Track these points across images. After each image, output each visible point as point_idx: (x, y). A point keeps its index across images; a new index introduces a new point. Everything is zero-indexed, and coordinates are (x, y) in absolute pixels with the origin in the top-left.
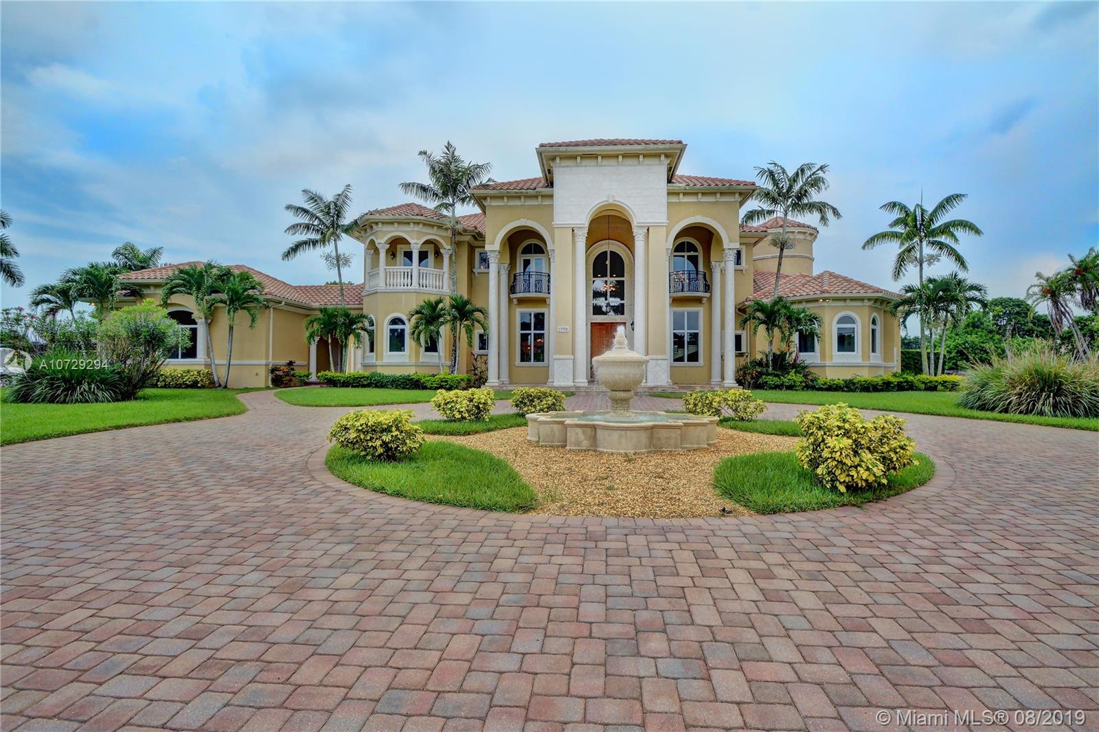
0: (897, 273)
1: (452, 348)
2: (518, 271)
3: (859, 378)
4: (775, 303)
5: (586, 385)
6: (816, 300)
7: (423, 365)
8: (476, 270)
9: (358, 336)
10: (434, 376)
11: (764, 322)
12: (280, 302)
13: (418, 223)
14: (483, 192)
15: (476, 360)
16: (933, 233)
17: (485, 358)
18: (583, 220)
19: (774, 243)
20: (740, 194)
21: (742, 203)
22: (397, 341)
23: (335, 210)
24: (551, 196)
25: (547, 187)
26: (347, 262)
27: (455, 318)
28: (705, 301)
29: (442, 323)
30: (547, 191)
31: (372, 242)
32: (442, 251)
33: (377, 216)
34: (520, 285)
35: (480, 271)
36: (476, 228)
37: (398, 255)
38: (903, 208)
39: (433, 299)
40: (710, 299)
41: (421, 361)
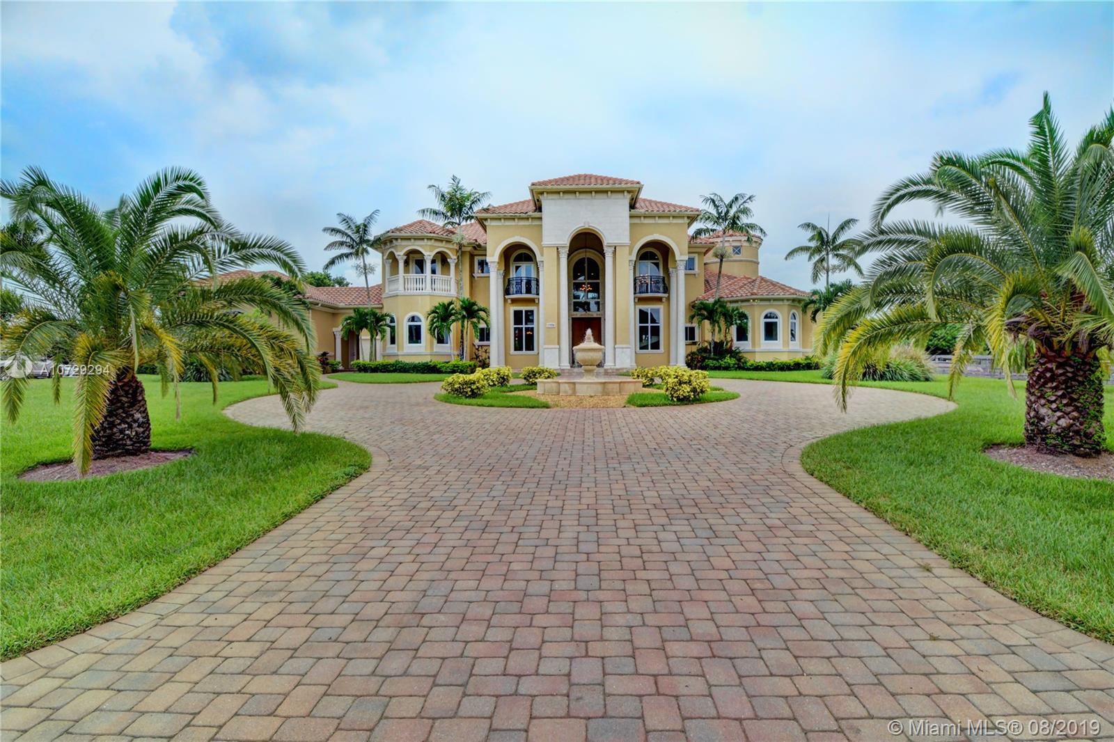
0: (815, 277)
1: (460, 340)
2: (511, 277)
3: (777, 361)
4: (716, 303)
5: (569, 368)
6: (748, 300)
7: (437, 354)
8: (476, 275)
9: (383, 332)
10: (447, 363)
11: (707, 318)
12: (317, 304)
13: (431, 239)
14: (484, 215)
15: (478, 349)
16: (836, 248)
17: (486, 348)
18: (566, 241)
19: (716, 256)
20: (688, 217)
21: (689, 225)
22: (415, 335)
23: (363, 229)
24: (540, 218)
25: (535, 211)
26: (372, 270)
27: (464, 317)
28: (664, 300)
29: (454, 321)
30: (537, 214)
31: (392, 254)
32: (449, 260)
33: (398, 234)
34: (513, 289)
35: (479, 275)
36: (476, 241)
37: (411, 263)
38: (814, 228)
39: (446, 302)
40: (668, 299)
41: (435, 350)
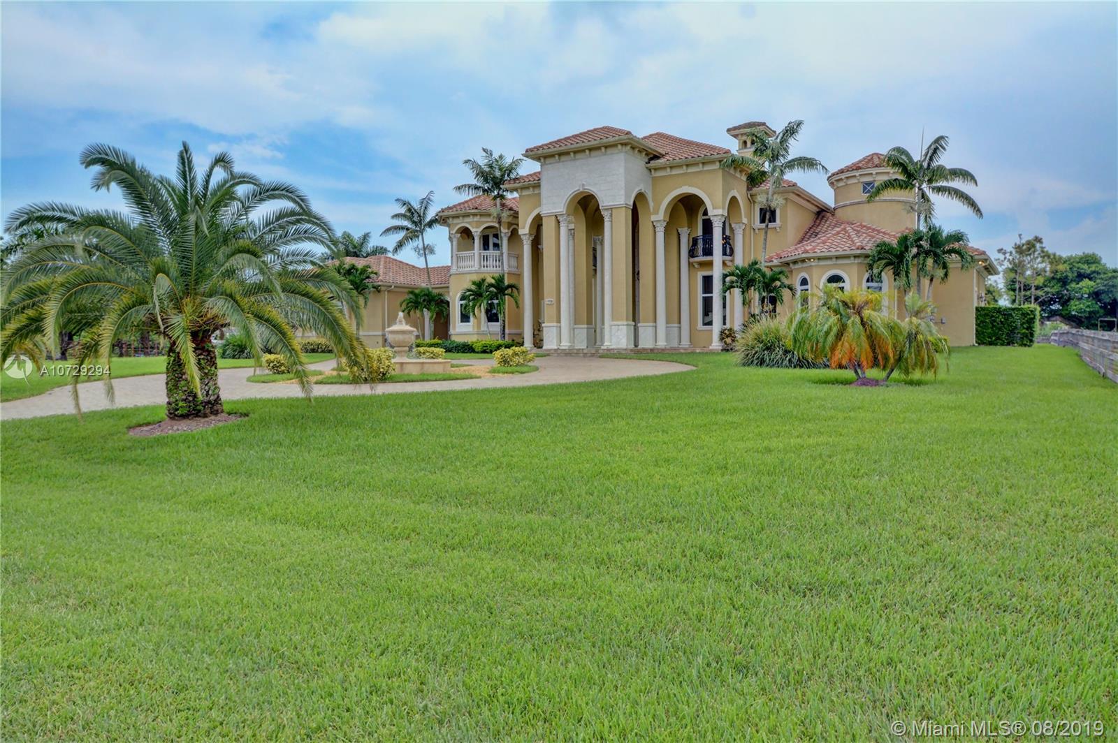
6: (804, 261)
7: (484, 334)
13: (475, 215)
20: (720, 162)
22: (465, 314)
26: (431, 250)
40: (733, 262)
41: (482, 329)
